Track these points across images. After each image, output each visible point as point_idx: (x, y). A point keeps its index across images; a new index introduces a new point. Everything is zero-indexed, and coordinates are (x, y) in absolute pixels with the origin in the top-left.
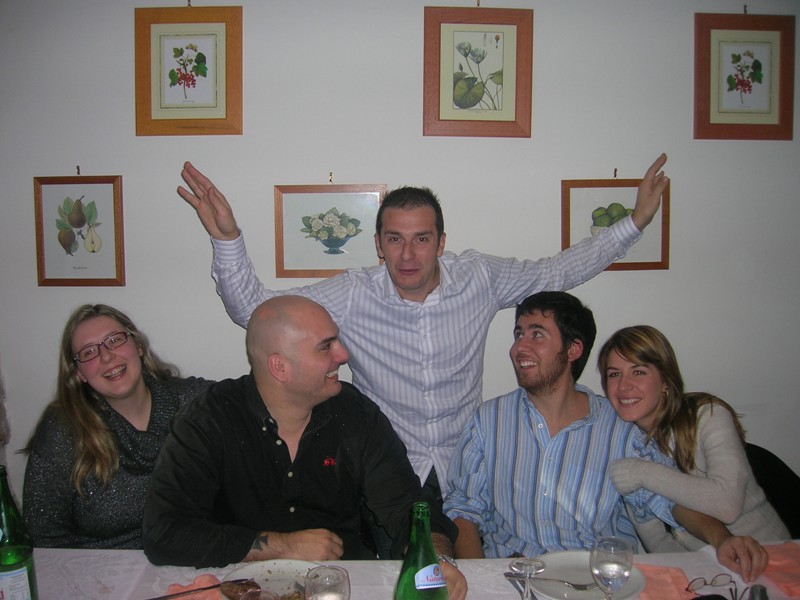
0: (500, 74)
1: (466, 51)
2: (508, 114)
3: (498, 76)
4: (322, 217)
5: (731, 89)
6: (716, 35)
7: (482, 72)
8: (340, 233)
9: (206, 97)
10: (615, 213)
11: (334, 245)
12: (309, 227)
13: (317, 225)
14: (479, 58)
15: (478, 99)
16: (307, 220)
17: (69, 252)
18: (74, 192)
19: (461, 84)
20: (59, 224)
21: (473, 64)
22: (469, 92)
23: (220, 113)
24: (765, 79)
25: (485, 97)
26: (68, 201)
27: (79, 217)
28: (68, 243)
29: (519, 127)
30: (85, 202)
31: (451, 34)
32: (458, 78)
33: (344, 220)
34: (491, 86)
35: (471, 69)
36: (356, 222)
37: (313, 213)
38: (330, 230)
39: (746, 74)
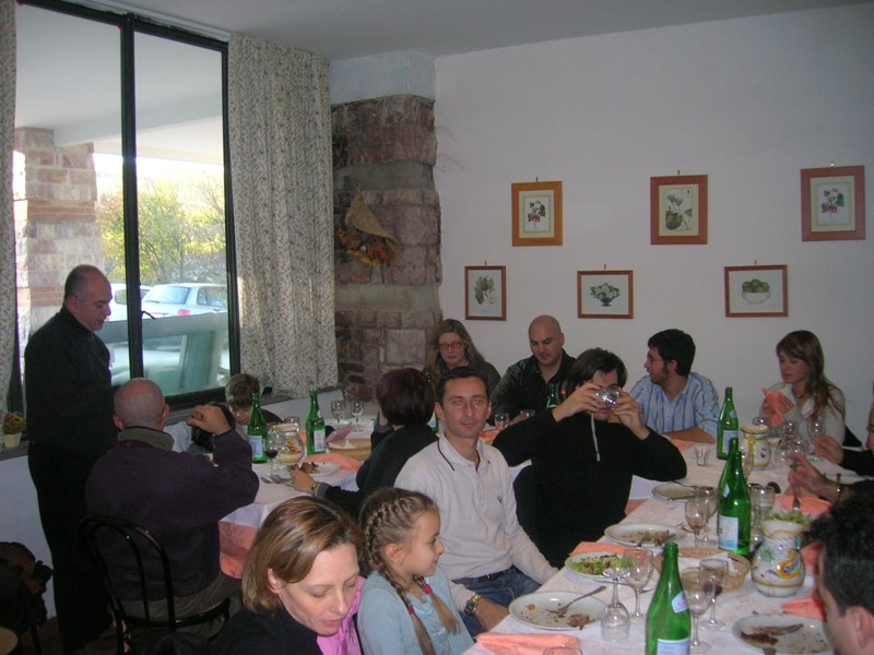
0: (690, 210)
1: (672, 199)
2: (695, 232)
3: (689, 212)
4: (600, 287)
5: (824, 211)
6: (814, 181)
7: (680, 210)
8: (609, 295)
9: (544, 227)
10: (755, 285)
11: (606, 301)
12: (594, 292)
13: (598, 291)
14: (679, 203)
15: (679, 224)
16: (593, 289)
17: (480, 302)
18: (483, 273)
19: (670, 217)
20: (476, 289)
21: (676, 206)
22: (674, 221)
23: (552, 235)
24: (846, 204)
25: (683, 223)
26: (480, 278)
27: (485, 286)
28: (480, 299)
29: (700, 239)
30: (488, 279)
31: (664, 190)
32: (668, 214)
33: (612, 289)
34: (686, 217)
35: (675, 209)
36: (617, 290)
37: (596, 286)
38: (604, 294)
39: (834, 202)
